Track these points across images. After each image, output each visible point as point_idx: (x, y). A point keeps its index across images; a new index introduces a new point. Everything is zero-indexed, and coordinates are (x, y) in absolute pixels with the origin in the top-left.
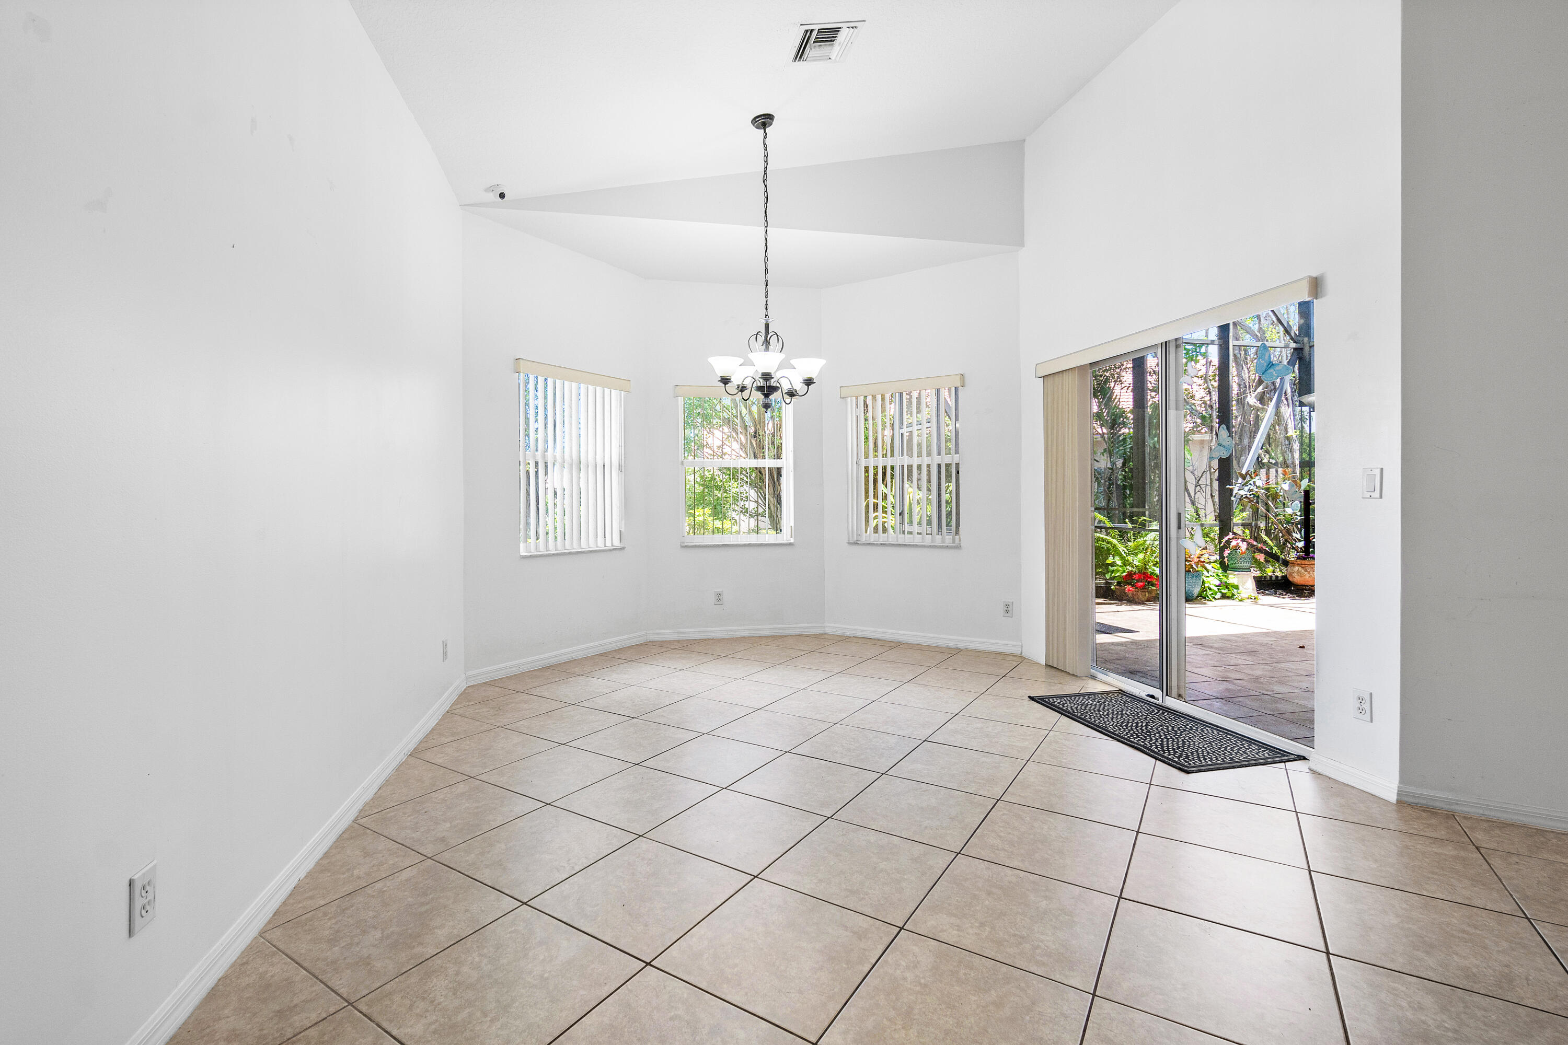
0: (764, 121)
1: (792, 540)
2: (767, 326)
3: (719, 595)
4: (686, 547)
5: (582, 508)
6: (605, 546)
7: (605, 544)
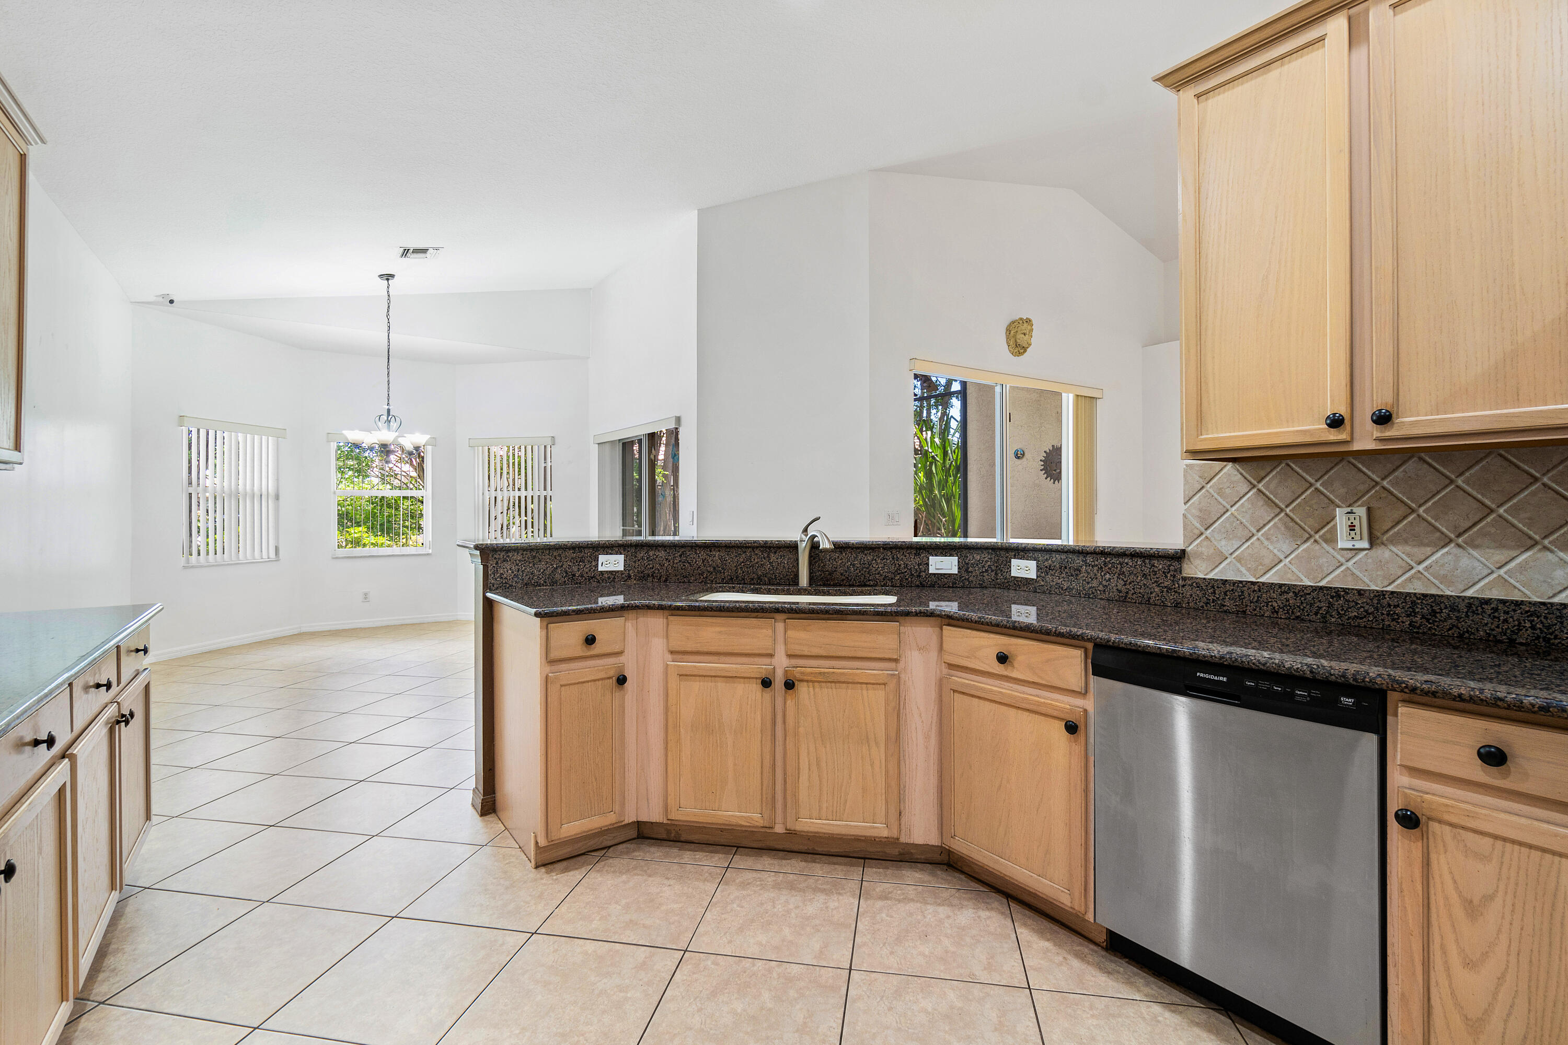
0: (389, 277)
1: (430, 551)
2: (389, 411)
3: (366, 594)
4: (337, 558)
5: (241, 529)
6: (262, 559)
7: (262, 556)
